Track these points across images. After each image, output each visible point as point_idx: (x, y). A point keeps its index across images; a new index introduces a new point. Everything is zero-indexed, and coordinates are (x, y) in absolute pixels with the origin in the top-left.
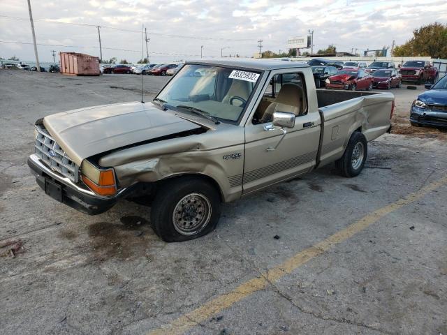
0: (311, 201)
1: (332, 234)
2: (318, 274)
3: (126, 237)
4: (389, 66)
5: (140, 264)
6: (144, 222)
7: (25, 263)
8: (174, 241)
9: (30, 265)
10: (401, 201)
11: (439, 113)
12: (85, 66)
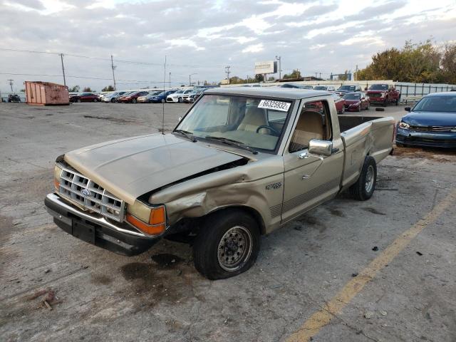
0: (337, 227)
1: (372, 260)
2: (377, 302)
3: (166, 277)
4: (356, 89)
5: (194, 306)
6: (179, 260)
7: (66, 315)
8: (219, 279)
9: (73, 316)
10: (421, 222)
11: (424, 134)
12: (54, 96)
